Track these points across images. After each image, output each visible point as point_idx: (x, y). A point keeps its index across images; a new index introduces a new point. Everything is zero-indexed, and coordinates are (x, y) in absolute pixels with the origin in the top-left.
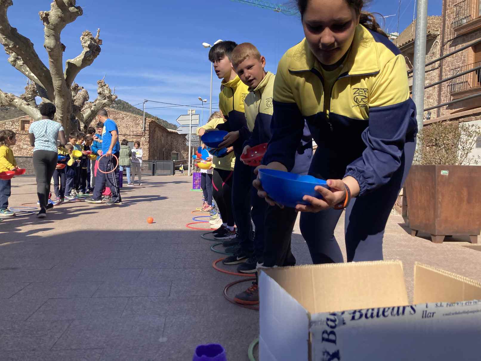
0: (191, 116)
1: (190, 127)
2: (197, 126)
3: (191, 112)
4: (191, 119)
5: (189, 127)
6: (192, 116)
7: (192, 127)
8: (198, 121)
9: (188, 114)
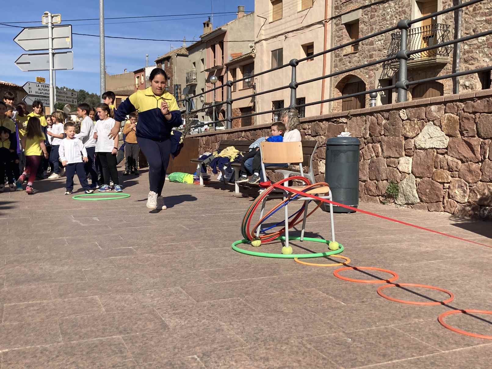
0: (50, 28)
1: (51, 55)
2: (66, 53)
3: (50, 20)
4: (50, 36)
5: (48, 54)
6: (52, 28)
7: (53, 54)
8: (69, 40)
9: (44, 24)
